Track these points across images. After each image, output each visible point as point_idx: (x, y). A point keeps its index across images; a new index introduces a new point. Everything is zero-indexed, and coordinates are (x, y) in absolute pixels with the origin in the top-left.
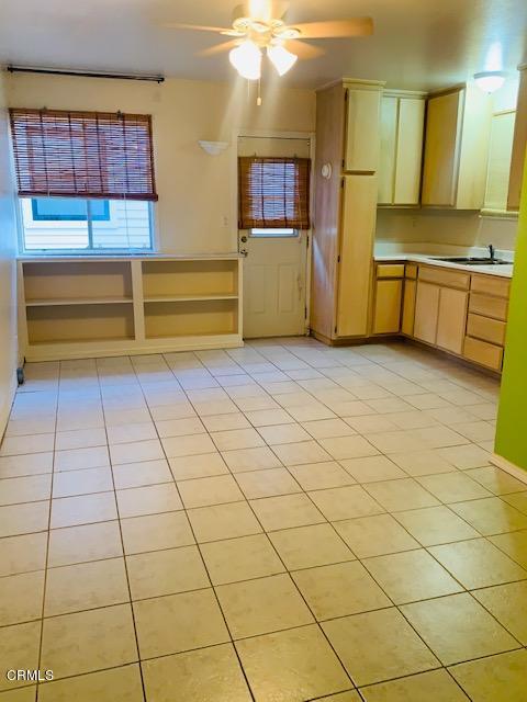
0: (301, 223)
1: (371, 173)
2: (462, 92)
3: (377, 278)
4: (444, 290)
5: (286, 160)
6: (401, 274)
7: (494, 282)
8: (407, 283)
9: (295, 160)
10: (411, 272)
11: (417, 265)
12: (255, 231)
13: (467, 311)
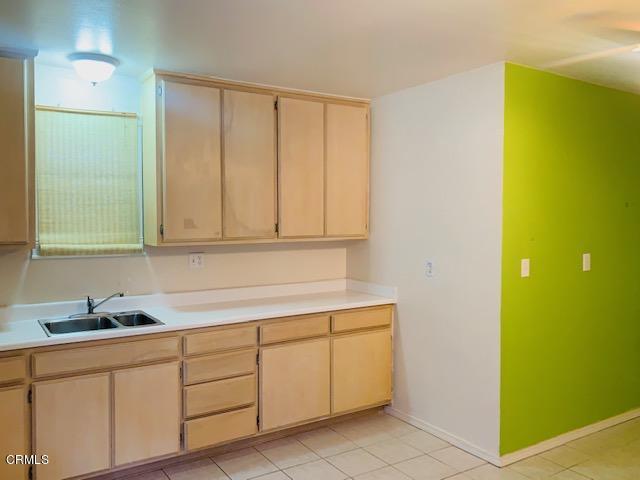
13: (183, 385)
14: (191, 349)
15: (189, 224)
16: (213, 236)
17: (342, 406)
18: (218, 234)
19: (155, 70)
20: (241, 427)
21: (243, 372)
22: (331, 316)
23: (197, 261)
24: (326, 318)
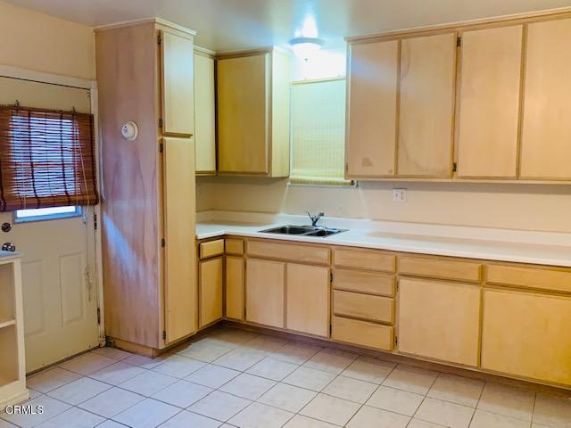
0: (88, 197)
1: (188, 136)
2: (267, 56)
3: (201, 259)
4: (291, 267)
5: (61, 115)
6: (220, 251)
7: (370, 256)
8: (229, 260)
9: (74, 115)
10: (235, 247)
11: (243, 239)
12: (21, 213)
13: (331, 288)
14: (337, 261)
15: (367, 162)
16: (387, 173)
17: (491, 364)
18: (391, 171)
19: (345, 39)
20: (378, 339)
21: (381, 292)
22: (483, 265)
23: (400, 195)
24: (477, 266)
